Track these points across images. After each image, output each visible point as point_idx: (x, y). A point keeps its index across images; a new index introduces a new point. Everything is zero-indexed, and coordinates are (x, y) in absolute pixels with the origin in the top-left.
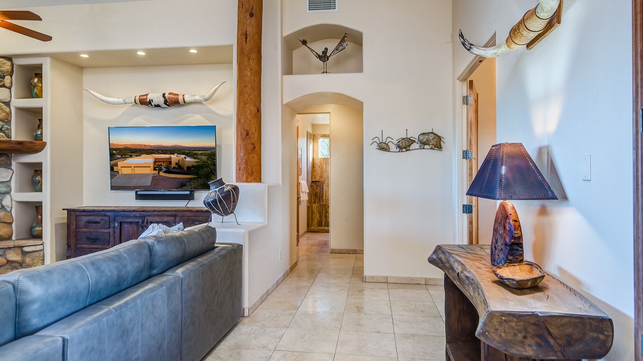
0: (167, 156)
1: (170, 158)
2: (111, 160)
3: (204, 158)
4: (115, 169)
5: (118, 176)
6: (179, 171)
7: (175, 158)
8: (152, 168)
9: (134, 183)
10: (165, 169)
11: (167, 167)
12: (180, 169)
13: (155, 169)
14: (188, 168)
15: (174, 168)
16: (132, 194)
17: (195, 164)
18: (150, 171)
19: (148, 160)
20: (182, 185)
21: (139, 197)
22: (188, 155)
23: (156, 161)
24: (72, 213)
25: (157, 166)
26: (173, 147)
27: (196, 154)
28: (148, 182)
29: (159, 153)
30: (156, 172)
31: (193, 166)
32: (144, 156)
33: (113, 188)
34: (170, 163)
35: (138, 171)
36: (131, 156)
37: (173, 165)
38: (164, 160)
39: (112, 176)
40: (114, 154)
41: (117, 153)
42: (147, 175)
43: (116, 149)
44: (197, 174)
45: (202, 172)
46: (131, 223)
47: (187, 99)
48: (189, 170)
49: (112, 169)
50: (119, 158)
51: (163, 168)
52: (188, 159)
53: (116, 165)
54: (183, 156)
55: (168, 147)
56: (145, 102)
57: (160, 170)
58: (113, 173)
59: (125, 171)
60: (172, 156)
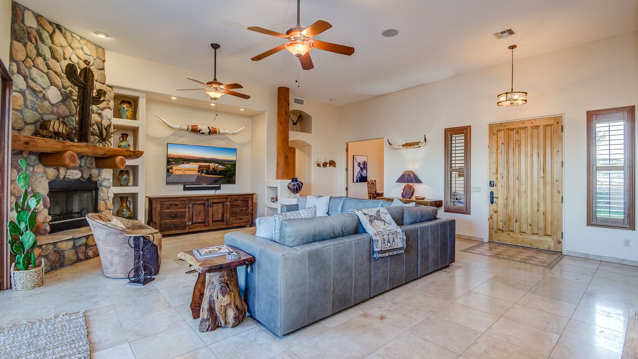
0: (208, 164)
1: (209, 166)
2: (167, 165)
3: (229, 166)
4: (170, 171)
5: (172, 175)
6: (214, 173)
7: (212, 165)
8: (197, 171)
9: (184, 180)
10: (205, 172)
11: (207, 171)
12: (215, 172)
13: (199, 172)
14: (220, 171)
15: (211, 171)
16: (182, 187)
17: (224, 169)
18: (195, 173)
19: (195, 166)
20: (216, 181)
21: (185, 189)
22: (220, 164)
23: (200, 167)
24: (157, 200)
25: (201, 170)
26: (211, 159)
27: (225, 164)
28: (194, 180)
29: (202, 162)
30: (200, 174)
31: (223, 171)
32: (192, 163)
33: (167, 183)
34: (209, 168)
35: (187, 173)
36: (183, 163)
37: (211, 169)
38: (205, 167)
39: (168, 176)
40: (170, 161)
41: (172, 161)
42: (193, 175)
43: (172, 158)
44: (225, 175)
45: (228, 174)
46: (200, 204)
47: (221, 131)
48: (220, 173)
49: (168, 171)
50: (174, 164)
51: (204, 171)
52: (220, 166)
53: (172, 168)
54: (217, 165)
55: (208, 159)
56: (195, 130)
57: (202, 172)
58: (168, 173)
59: (178, 173)
60: (211, 164)
